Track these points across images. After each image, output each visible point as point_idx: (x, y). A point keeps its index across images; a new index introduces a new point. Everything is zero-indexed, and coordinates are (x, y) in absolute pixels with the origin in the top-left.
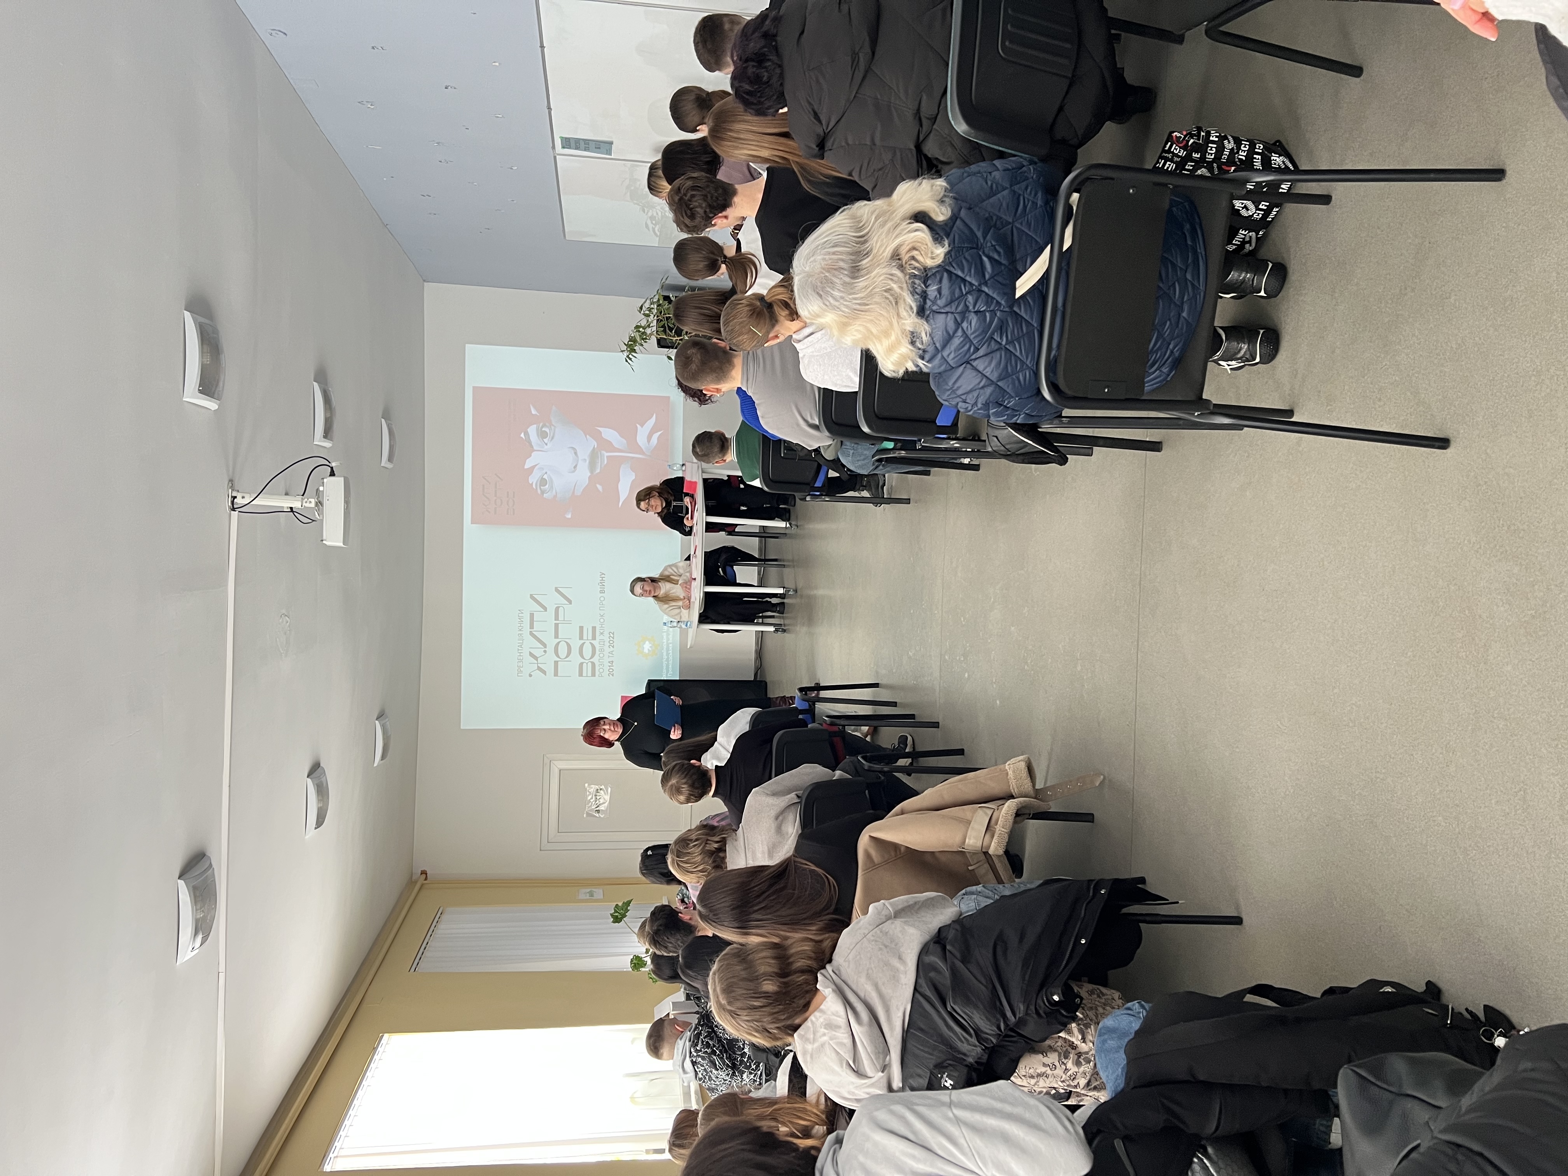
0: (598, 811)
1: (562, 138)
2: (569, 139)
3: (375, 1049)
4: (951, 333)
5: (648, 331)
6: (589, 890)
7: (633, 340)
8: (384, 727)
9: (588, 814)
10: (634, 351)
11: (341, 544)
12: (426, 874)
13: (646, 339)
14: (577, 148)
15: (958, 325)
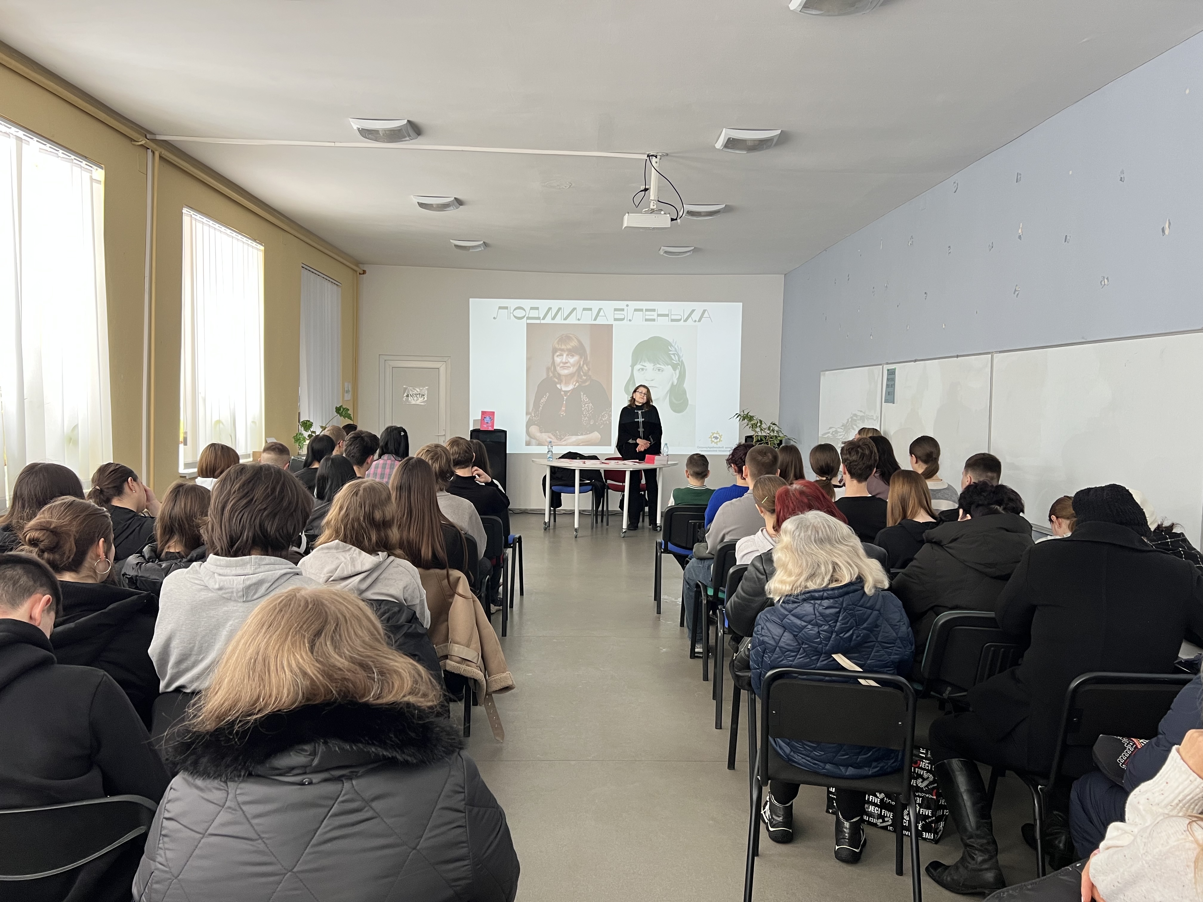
0: (408, 396)
1: (895, 369)
2: (894, 374)
3: (255, 240)
4: (803, 619)
5: (758, 429)
6: (350, 389)
7: (751, 418)
8: (479, 246)
9: (405, 389)
10: (744, 419)
11: (625, 225)
12: (363, 274)
13: (752, 428)
14: (888, 379)
15: (809, 622)
